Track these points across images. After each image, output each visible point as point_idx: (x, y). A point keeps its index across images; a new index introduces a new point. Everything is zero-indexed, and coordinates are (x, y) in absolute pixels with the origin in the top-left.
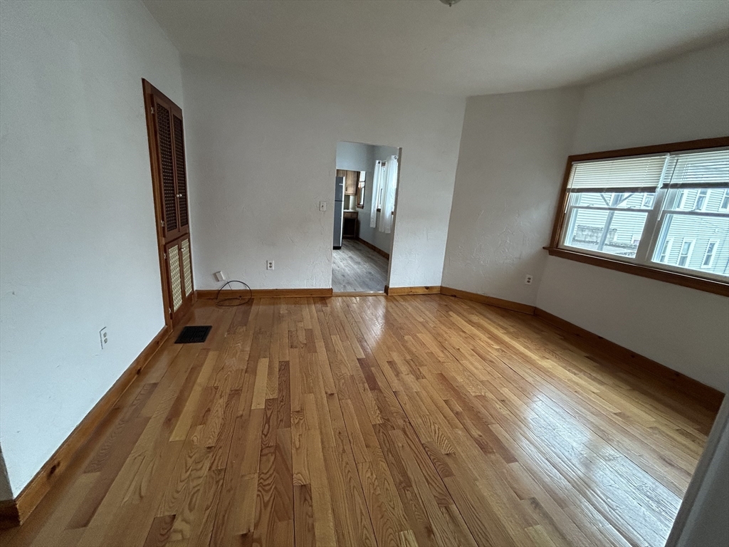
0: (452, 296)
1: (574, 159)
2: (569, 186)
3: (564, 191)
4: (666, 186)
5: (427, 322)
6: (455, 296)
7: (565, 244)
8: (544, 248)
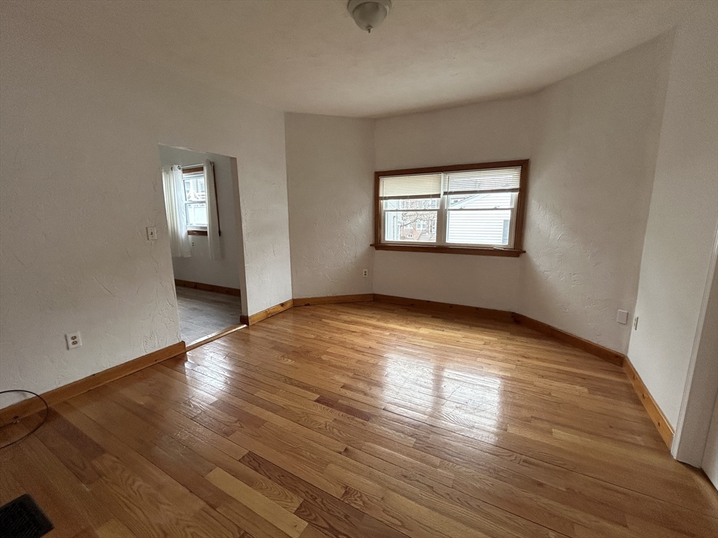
0: (306, 305)
1: (379, 175)
2: (381, 195)
3: (377, 199)
4: (445, 193)
5: (318, 336)
6: (308, 305)
7: (386, 239)
8: (371, 245)
